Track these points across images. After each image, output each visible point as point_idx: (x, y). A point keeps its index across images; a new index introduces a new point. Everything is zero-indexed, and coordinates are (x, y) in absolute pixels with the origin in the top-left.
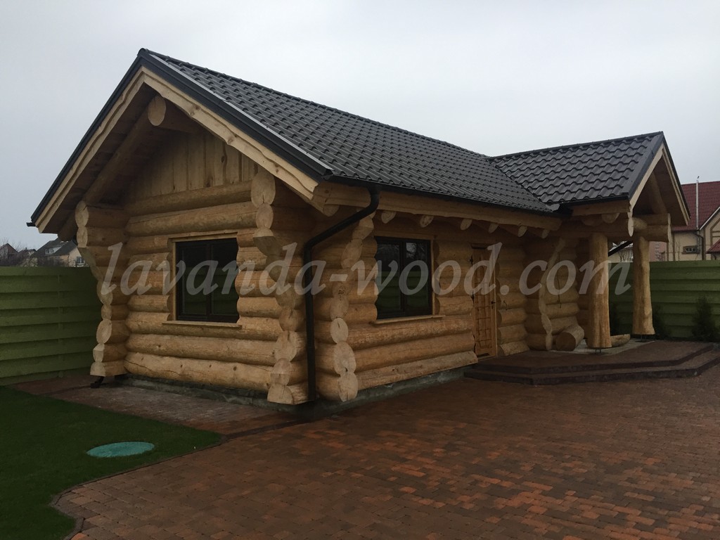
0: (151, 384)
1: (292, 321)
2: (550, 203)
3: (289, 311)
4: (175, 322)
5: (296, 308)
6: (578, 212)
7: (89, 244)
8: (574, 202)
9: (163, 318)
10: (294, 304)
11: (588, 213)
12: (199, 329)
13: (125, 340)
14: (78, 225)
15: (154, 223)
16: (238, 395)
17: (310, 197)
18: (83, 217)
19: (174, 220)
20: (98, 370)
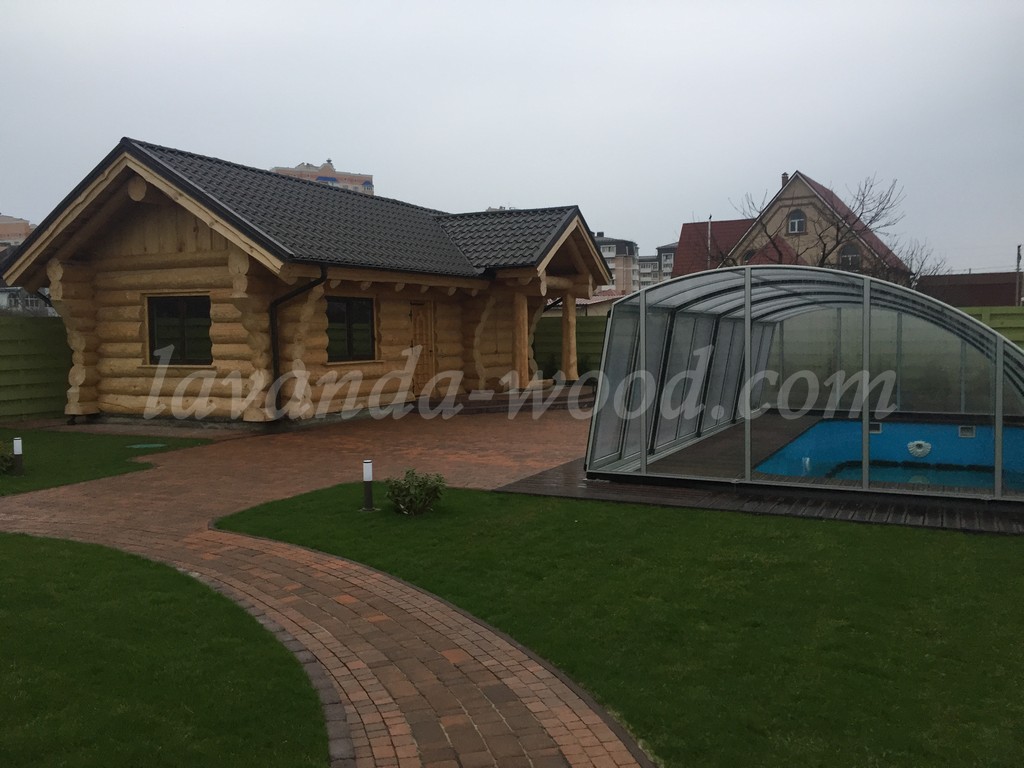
0: (127, 420)
1: (262, 360)
2: (478, 267)
3: (259, 354)
4: (148, 366)
5: (266, 351)
6: (500, 275)
7: (63, 297)
8: (497, 268)
9: (138, 362)
10: (264, 347)
11: (509, 276)
12: (176, 371)
13: (96, 383)
14: (51, 279)
15: (127, 279)
16: (215, 422)
17: (278, 272)
18: (56, 272)
19: (146, 278)
20: (73, 408)
